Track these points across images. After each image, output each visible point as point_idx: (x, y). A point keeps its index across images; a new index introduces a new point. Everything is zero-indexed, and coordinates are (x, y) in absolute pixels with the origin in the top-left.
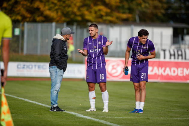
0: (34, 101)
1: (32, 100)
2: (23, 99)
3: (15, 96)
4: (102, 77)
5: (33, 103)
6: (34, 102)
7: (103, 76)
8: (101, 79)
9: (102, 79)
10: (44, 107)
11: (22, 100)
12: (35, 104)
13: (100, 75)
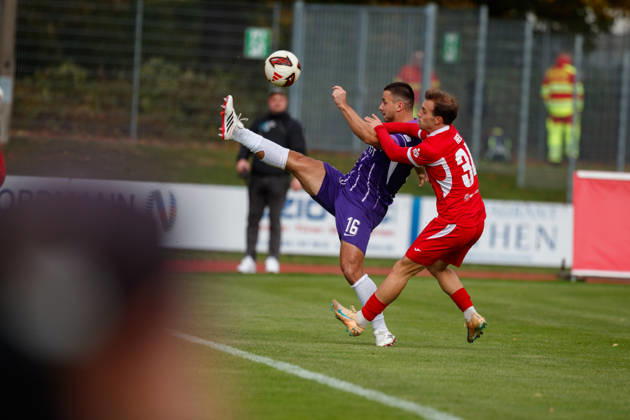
0: (319, 371)
1: (312, 369)
2: (267, 361)
3: (235, 346)
4: (353, 227)
5: (313, 382)
6: (320, 377)
7: (356, 225)
8: (348, 233)
9: (351, 232)
10: (363, 399)
11: (264, 367)
12: (325, 388)
13: (350, 219)
